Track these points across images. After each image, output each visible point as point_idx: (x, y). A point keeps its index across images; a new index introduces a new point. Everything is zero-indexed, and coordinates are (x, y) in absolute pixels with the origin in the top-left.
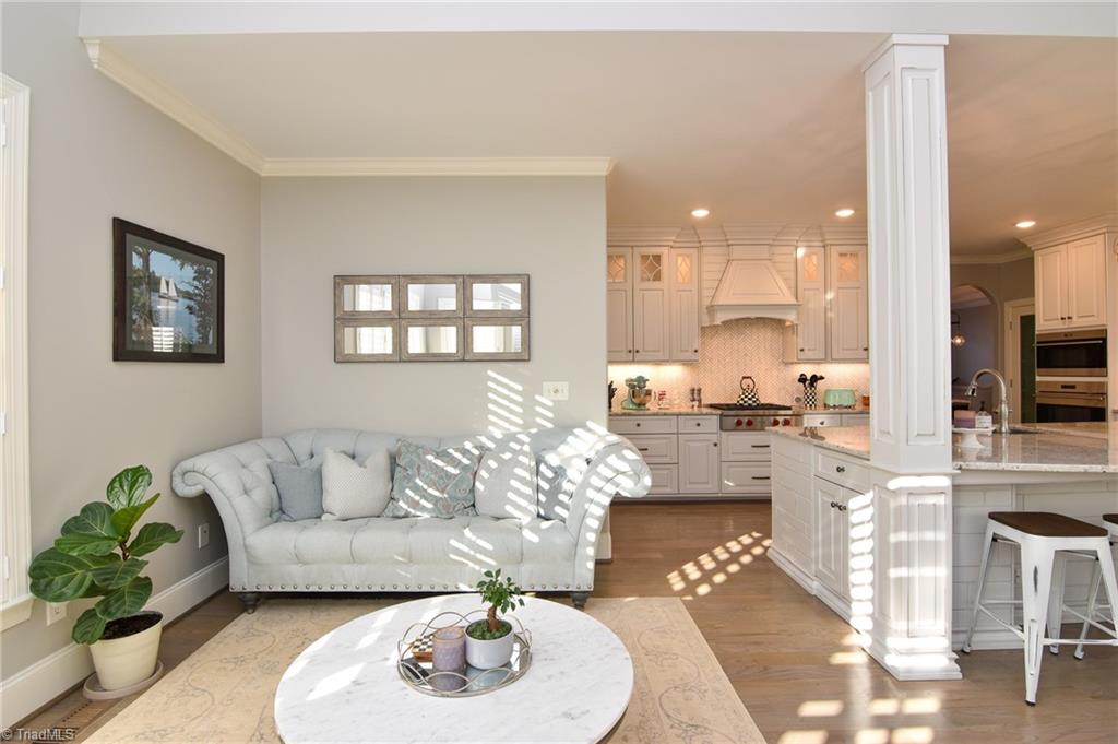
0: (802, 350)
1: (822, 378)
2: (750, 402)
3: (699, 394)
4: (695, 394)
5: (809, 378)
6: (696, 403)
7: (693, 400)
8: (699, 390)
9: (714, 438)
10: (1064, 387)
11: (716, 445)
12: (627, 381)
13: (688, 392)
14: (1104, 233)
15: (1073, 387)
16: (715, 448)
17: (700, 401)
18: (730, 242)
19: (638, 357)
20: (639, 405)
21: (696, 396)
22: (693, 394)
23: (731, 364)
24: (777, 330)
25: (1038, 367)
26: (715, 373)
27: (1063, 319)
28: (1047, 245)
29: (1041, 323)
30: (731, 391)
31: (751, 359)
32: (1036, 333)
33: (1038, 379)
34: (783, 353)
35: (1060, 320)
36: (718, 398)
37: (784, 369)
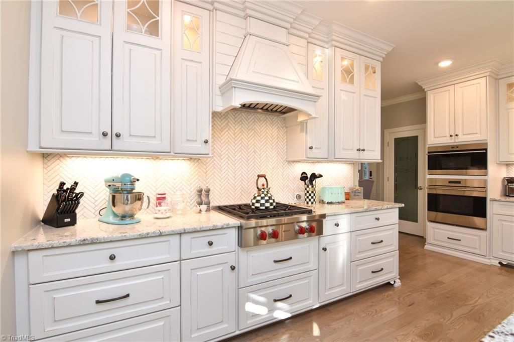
0: (311, 148)
1: (320, 176)
2: (268, 205)
3: (208, 196)
4: (203, 196)
5: (309, 176)
6: (204, 207)
7: (200, 204)
8: (208, 191)
9: (231, 260)
10: (450, 182)
11: (233, 268)
12: (106, 181)
13: (194, 193)
14: (486, 76)
15: (459, 182)
16: (233, 275)
17: (208, 204)
18: (249, 12)
19: (118, 144)
20: (123, 217)
21: (203, 198)
22: (200, 196)
23: (241, 160)
24: (281, 129)
25: (428, 169)
26: (224, 170)
27: (451, 136)
28: (438, 87)
29: (432, 139)
30: (241, 190)
31: (259, 157)
32: (427, 146)
33: (428, 177)
34: (287, 151)
35: (449, 137)
36: (227, 199)
37: (288, 167)
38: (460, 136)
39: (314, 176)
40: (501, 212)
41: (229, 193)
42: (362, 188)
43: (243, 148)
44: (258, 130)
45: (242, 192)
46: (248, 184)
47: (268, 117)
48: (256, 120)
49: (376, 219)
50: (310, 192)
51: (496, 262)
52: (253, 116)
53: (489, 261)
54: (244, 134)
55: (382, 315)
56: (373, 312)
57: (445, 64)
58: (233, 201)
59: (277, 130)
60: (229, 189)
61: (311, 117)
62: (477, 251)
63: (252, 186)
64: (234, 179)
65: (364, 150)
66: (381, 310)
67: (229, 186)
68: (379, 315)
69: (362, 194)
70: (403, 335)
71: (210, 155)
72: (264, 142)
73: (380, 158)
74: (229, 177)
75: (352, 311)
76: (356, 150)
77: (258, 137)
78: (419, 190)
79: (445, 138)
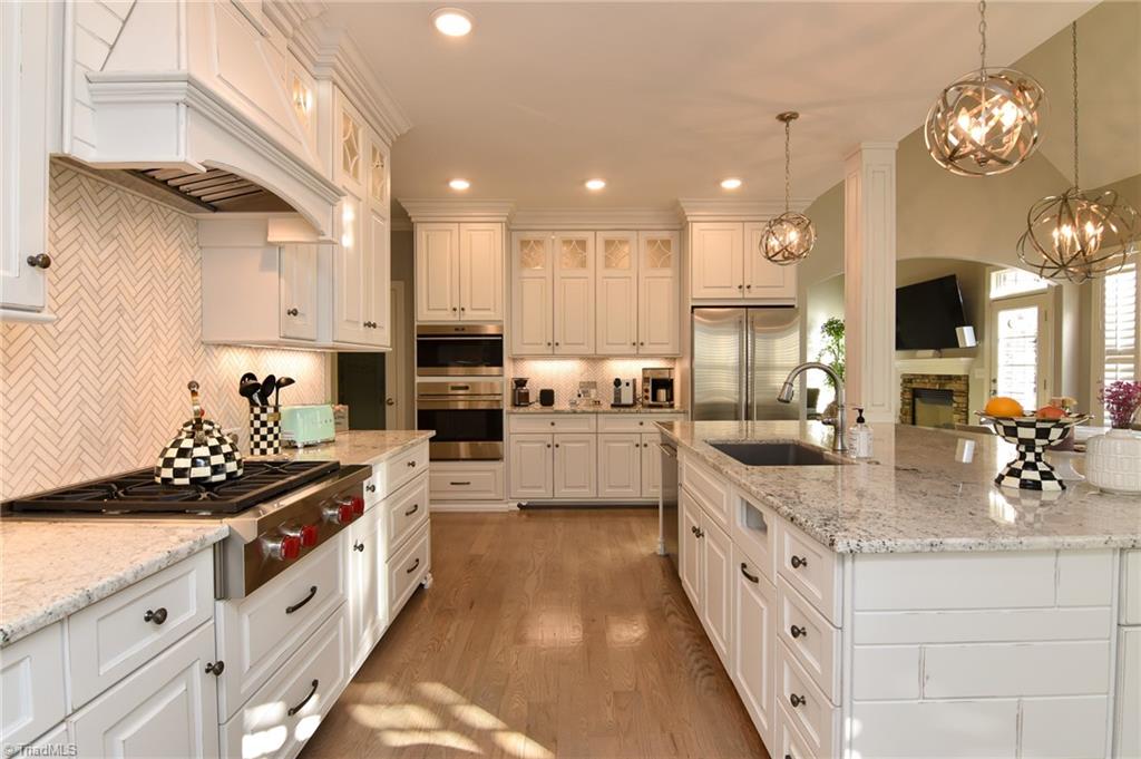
0: (294, 314)
1: (290, 381)
5: (260, 383)
10: (453, 388)
14: (502, 222)
15: (467, 388)
23: (76, 336)
24: (189, 249)
25: (418, 366)
26: (21, 370)
27: (455, 309)
28: (429, 219)
29: (425, 312)
30: (79, 438)
31: (132, 325)
32: (416, 324)
33: (418, 380)
34: (202, 316)
35: (450, 311)
36: (33, 472)
37: (205, 360)
38: (467, 311)
39: (272, 384)
40: (519, 429)
41: (39, 451)
42: (347, 407)
43: (85, 295)
44: (130, 242)
45: (85, 444)
46: (103, 416)
47: (154, 206)
48: (124, 209)
49: (409, 464)
50: (271, 424)
51: (514, 506)
52: (115, 196)
53: (506, 506)
54: (86, 246)
55: (449, 641)
56: (433, 645)
57: (459, 185)
58: (53, 477)
59: (179, 251)
60: (39, 437)
61: (321, 238)
62: (492, 496)
63: (113, 422)
64: (55, 399)
65: (374, 326)
66: (442, 635)
67: (39, 423)
68: (445, 642)
69: (347, 420)
70: (501, 653)
71: (45, 315)
72: (144, 281)
73: (389, 344)
74: (37, 395)
75: (401, 661)
76: (362, 325)
77: (131, 266)
78: (387, 407)
79: (444, 313)
